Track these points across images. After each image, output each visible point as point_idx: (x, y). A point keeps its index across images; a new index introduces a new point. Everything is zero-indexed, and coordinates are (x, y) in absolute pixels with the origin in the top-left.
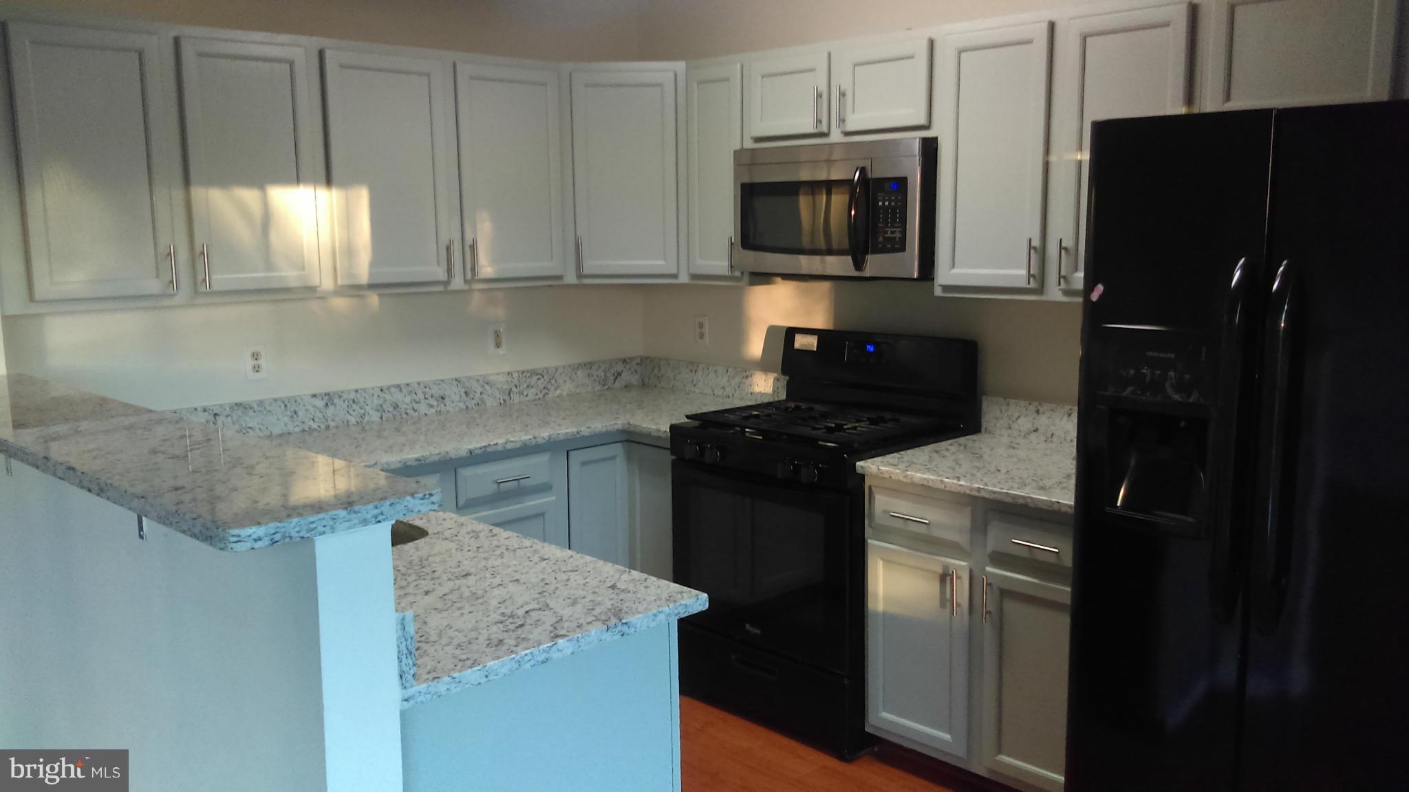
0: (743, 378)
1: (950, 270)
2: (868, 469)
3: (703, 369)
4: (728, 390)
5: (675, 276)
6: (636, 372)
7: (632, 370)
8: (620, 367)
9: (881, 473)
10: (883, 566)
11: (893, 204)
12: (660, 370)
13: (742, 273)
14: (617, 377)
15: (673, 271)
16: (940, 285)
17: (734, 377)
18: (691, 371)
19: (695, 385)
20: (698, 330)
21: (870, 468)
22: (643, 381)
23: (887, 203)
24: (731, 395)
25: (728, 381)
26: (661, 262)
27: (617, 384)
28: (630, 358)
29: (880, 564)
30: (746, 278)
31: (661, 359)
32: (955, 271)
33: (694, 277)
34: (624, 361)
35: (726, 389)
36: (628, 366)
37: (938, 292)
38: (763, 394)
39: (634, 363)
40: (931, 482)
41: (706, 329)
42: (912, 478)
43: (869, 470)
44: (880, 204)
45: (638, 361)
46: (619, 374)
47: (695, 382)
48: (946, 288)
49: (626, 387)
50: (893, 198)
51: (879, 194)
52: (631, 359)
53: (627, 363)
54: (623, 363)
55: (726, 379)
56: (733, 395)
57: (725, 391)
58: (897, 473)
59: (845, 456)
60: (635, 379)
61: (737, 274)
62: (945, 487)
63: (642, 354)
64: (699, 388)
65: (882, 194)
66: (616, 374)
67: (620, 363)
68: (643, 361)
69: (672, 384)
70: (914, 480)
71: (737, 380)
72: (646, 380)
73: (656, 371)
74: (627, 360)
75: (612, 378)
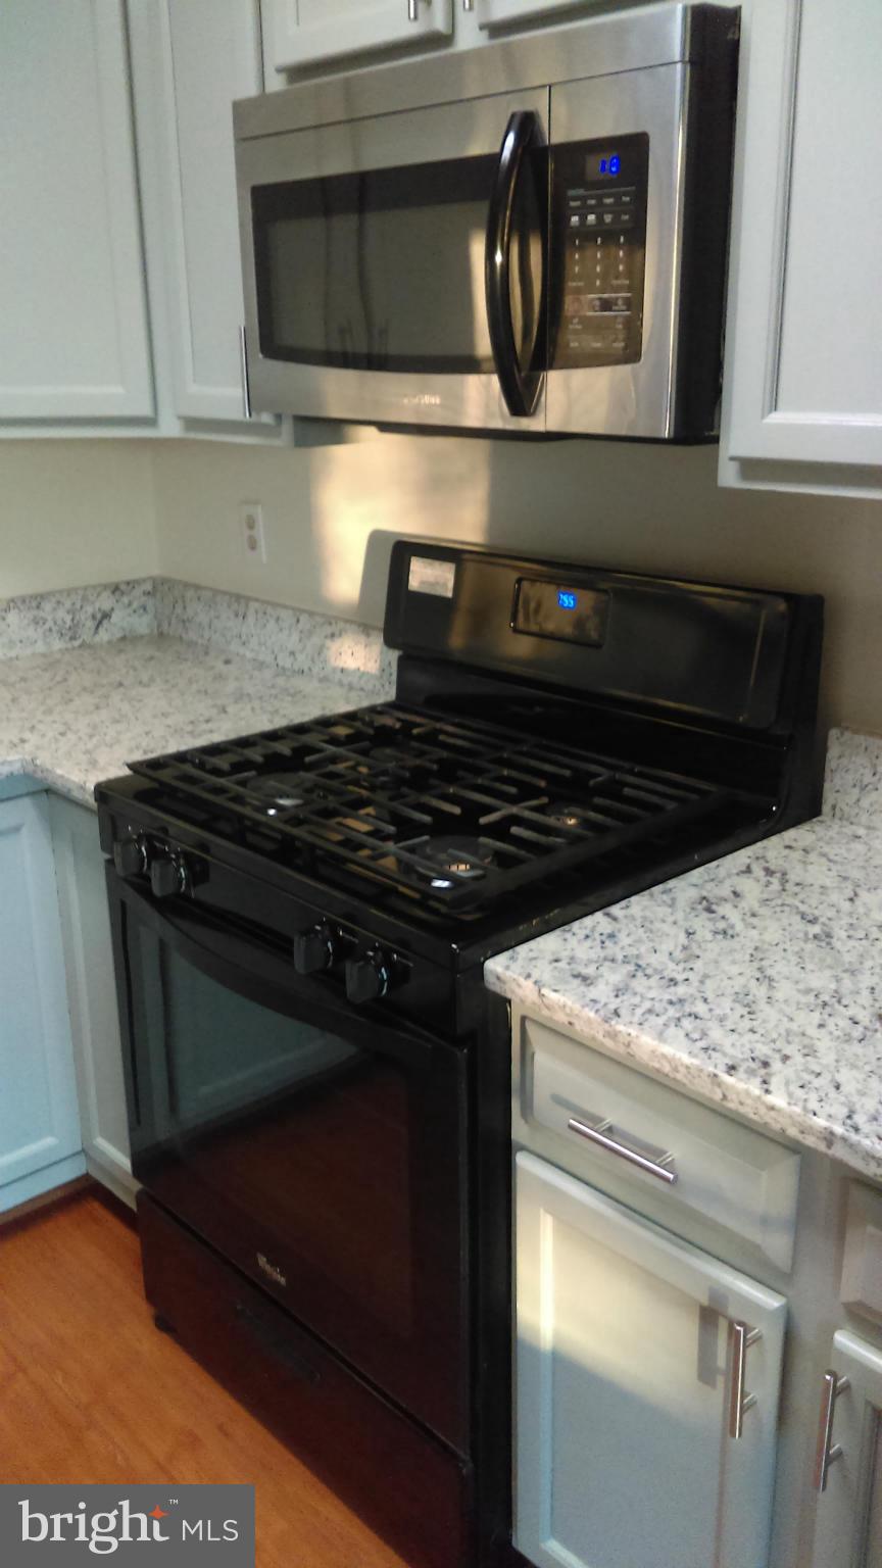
0: (326, 637)
1: (763, 417)
2: (514, 986)
3: (257, 612)
4: (301, 657)
5: (151, 422)
6: (145, 609)
7: (135, 605)
8: (106, 602)
9: (548, 1007)
10: (556, 1231)
11: (608, 218)
12: (185, 608)
13: (279, 417)
14: (100, 623)
15: (145, 410)
16: (732, 459)
17: (310, 633)
18: (237, 615)
19: (244, 644)
20: (247, 532)
21: (519, 986)
22: (159, 626)
23: (591, 218)
24: (306, 670)
25: (300, 641)
26: (119, 390)
27: (103, 636)
28: (128, 583)
29: (547, 1224)
30: (287, 427)
31: (186, 585)
32: (775, 418)
33: (192, 423)
34: (116, 589)
35: (297, 655)
36: (125, 600)
37: (729, 476)
38: (363, 673)
39: (138, 592)
40: (682, 1070)
41: (260, 531)
42: (628, 1045)
43: (517, 990)
44: (575, 219)
45: (148, 587)
46: (106, 616)
47: (244, 638)
48: (751, 467)
49: (124, 638)
50: (609, 201)
51: (572, 193)
52: (132, 584)
53: (123, 593)
54: (113, 592)
55: (295, 637)
56: (310, 669)
57: (296, 659)
58: (589, 1021)
59: (454, 946)
60: (142, 624)
61: (266, 418)
62: (725, 1097)
63: (156, 572)
64: (252, 650)
65: (581, 192)
66: (99, 616)
67: (106, 594)
68: (160, 588)
69: (206, 636)
70: (634, 1049)
71: (316, 640)
72: (165, 627)
73: (179, 610)
74: (123, 587)
75: (90, 624)
